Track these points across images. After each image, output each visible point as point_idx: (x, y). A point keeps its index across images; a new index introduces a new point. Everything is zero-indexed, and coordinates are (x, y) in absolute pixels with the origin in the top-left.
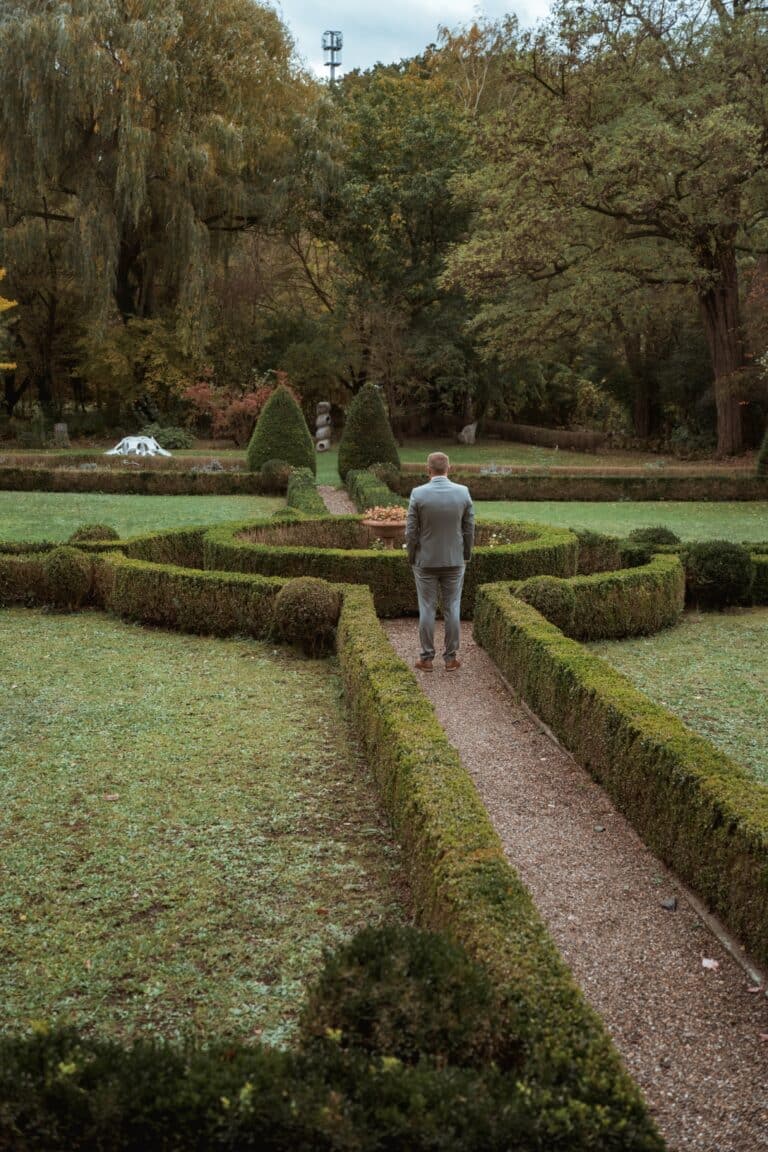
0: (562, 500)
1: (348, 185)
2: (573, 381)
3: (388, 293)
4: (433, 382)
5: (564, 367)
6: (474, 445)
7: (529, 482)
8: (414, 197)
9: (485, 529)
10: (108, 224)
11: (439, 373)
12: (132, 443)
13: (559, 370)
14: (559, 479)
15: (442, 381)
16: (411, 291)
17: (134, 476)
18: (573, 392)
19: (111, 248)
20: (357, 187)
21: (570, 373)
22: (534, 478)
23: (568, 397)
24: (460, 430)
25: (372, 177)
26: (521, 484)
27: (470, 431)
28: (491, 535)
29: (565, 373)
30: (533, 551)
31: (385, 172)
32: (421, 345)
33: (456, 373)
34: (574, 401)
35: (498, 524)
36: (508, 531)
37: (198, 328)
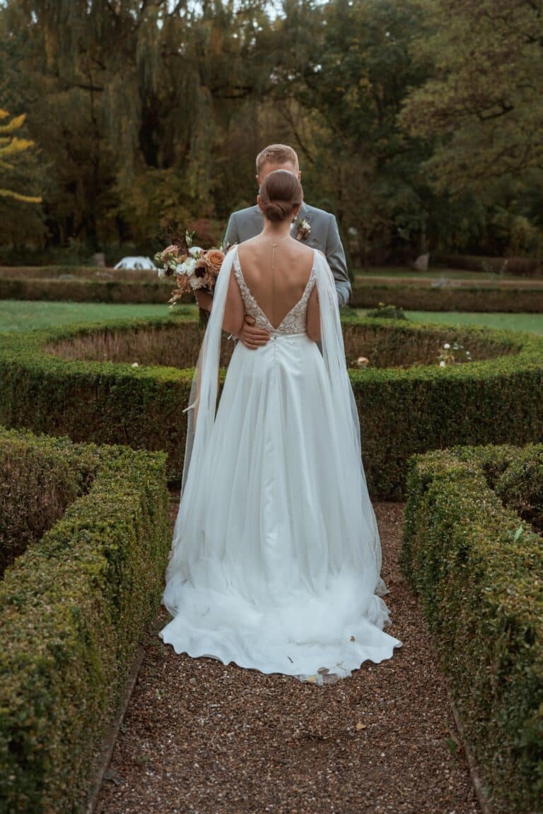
0: (511, 311)
1: (325, 56)
2: (510, 220)
3: (357, 144)
4: (393, 218)
5: (501, 209)
6: (428, 271)
7: (479, 294)
8: (378, 64)
9: (432, 337)
10: (131, 91)
11: (398, 211)
12: (129, 263)
13: (497, 212)
14: (508, 292)
15: (401, 218)
16: (377, 144)
17: (101, 285)
18: (509, 230)
19: (133, 110)
20: (333, 56)
21: (506, 214)
22: (483, 291)
23: (505, 233)
24: (415, 258)
25: (345, 49)
26: (470, 295)
27: (423, 260)
28: (441, 345)
29: (501, 215)
30: (520, 375)
31: (355, 44)
32: (385, 188)
33: (412, 212)
34: (509, 237)
35: (451, 329)
36: (466, 340)
37: (203, 175)
